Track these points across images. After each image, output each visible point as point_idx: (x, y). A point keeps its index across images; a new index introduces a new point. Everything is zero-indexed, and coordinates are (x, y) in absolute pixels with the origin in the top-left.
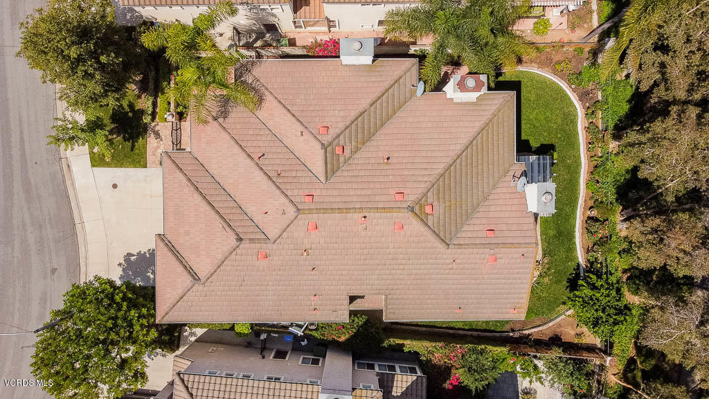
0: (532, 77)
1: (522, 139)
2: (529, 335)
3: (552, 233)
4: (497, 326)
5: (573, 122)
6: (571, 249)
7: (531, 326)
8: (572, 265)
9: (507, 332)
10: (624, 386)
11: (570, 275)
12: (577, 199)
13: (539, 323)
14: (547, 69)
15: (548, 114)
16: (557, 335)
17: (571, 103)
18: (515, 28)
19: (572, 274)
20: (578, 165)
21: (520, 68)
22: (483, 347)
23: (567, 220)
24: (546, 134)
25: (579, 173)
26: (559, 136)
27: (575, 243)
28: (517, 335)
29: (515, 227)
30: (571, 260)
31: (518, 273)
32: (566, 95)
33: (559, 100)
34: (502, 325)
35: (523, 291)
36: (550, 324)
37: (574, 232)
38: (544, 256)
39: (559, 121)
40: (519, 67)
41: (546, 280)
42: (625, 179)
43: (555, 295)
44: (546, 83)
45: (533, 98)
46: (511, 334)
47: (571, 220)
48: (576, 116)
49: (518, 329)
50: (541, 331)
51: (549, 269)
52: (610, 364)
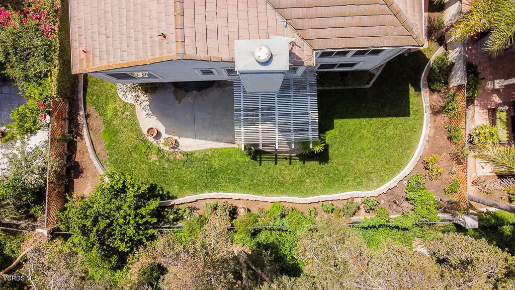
0: (415, 130)
1: (335, 121)
2: (81, 136)
3: (215, 163)
4: (93, 95)
5: (358, 185)
6: (194, 187)
7: (93, 139)
8: (174, 189)
9: (85, 109)
10: (16, 259)
11: (161, 188)
12: (259, 193)
13: (98, 149)
14: (427, 147)
15: (368, 153)
16: (82, 172)
17: (384, 182)
18: (477, 109)
19: (163, 190)
20: (304, 194)
21: (427, 115)
22: (56, 62)
23: (233, 181)
24: (342, 150)
25: (294, 195)
26: (341, 168)
27: (202, 192)
28: (81, 120)
29: (211, 25)
30: (180, 189)
31: (136, 40)
32: (393, 175)
33: (386, 166)
34: (93, 103)
35: (111, 57)
36: (96, 163)
37: (217, 191)
38: (186, 154)
39: (360, 167)
40: (429, 112)
41: (154, 158)
42: (286, 256)
43: (135, 168)
44: (408, 149)
45: (390, 132)
46: (82, 113)
47: (232, 186)
48: (367, 188)
49: (90, 123)
50: (87, 152)
51: (168, 160)
52: (38, 233)
